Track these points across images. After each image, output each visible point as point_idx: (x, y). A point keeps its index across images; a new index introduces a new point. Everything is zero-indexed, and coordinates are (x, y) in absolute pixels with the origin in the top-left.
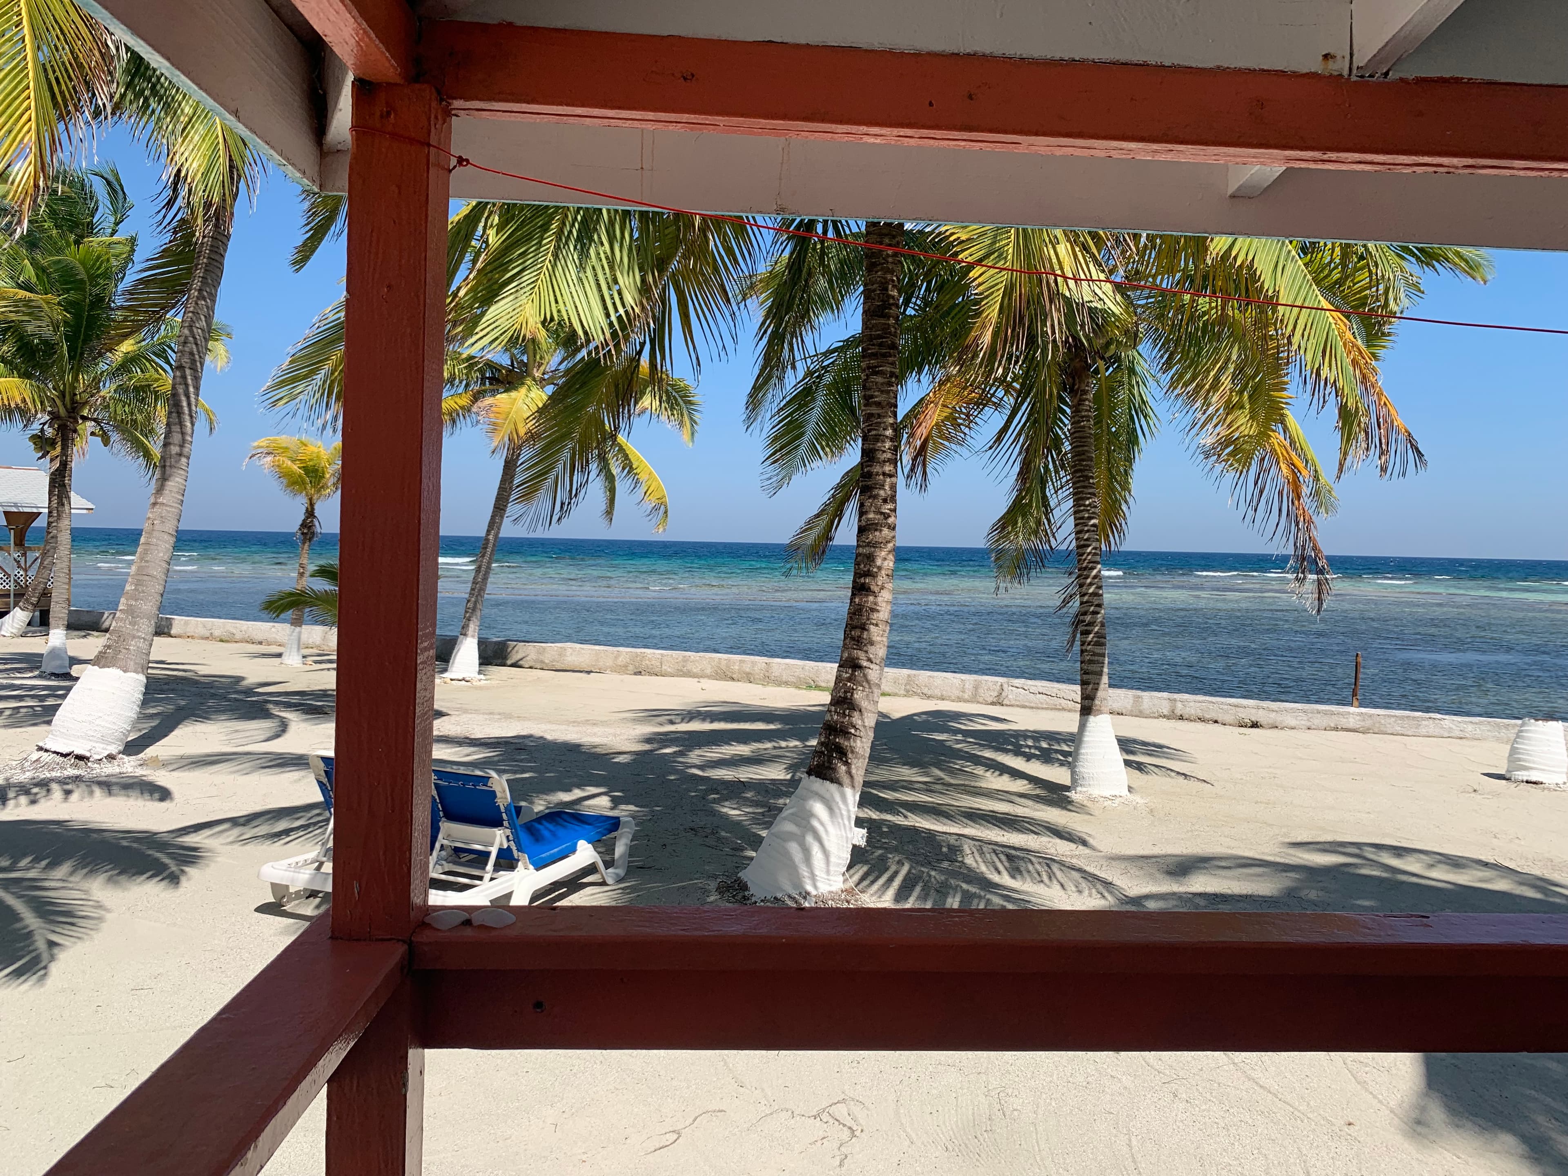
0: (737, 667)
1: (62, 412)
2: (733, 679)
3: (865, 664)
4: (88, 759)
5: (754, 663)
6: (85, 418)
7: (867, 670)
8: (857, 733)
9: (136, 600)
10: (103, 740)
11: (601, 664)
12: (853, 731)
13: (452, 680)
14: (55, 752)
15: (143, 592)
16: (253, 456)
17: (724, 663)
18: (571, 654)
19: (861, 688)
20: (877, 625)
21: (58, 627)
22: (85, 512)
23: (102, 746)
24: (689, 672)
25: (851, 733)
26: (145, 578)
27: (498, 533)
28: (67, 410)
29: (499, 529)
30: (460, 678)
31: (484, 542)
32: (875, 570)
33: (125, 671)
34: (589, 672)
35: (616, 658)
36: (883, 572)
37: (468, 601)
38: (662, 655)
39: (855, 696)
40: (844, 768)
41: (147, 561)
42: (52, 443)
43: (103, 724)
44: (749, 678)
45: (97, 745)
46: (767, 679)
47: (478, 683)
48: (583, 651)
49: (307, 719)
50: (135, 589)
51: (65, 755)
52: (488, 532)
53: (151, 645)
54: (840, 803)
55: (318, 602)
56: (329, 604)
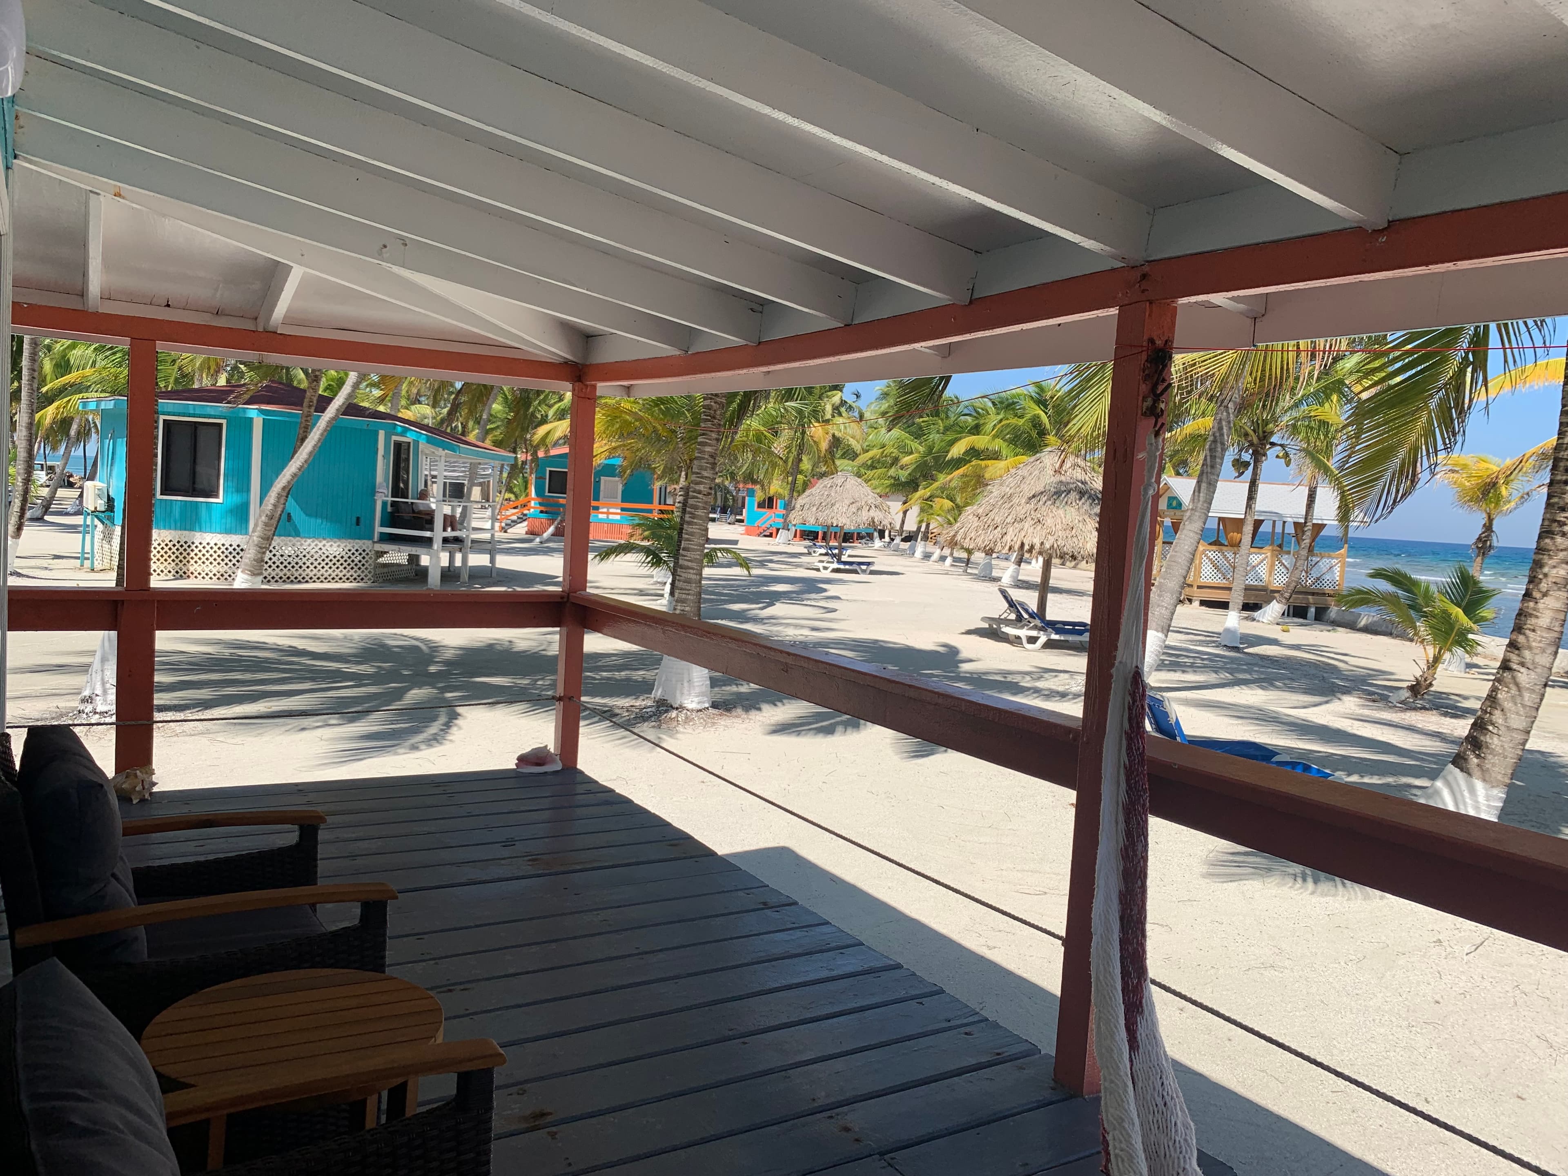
1: (1255, 440)
3: (1515, 666)
6: (1273, 444)
7: (1516, 673)
8: (1495, 731)
9: (1164, 579)
12: (1491, 728)
15: (1170, 573)
19: (1506, 689)
20: (1534, 631)
21: (1234, 610)
25: (1487, 729)
28: (1259, 439)
32: (1541, 576)
33: (1149, 629)
36: (1550, 579)
39: (1499, 696)
40: (1475, 761)
41: (1176, 552)
42: (1246, 465)
54: (1466, 794)
55: (1385, 603)
56: (1394, 605)
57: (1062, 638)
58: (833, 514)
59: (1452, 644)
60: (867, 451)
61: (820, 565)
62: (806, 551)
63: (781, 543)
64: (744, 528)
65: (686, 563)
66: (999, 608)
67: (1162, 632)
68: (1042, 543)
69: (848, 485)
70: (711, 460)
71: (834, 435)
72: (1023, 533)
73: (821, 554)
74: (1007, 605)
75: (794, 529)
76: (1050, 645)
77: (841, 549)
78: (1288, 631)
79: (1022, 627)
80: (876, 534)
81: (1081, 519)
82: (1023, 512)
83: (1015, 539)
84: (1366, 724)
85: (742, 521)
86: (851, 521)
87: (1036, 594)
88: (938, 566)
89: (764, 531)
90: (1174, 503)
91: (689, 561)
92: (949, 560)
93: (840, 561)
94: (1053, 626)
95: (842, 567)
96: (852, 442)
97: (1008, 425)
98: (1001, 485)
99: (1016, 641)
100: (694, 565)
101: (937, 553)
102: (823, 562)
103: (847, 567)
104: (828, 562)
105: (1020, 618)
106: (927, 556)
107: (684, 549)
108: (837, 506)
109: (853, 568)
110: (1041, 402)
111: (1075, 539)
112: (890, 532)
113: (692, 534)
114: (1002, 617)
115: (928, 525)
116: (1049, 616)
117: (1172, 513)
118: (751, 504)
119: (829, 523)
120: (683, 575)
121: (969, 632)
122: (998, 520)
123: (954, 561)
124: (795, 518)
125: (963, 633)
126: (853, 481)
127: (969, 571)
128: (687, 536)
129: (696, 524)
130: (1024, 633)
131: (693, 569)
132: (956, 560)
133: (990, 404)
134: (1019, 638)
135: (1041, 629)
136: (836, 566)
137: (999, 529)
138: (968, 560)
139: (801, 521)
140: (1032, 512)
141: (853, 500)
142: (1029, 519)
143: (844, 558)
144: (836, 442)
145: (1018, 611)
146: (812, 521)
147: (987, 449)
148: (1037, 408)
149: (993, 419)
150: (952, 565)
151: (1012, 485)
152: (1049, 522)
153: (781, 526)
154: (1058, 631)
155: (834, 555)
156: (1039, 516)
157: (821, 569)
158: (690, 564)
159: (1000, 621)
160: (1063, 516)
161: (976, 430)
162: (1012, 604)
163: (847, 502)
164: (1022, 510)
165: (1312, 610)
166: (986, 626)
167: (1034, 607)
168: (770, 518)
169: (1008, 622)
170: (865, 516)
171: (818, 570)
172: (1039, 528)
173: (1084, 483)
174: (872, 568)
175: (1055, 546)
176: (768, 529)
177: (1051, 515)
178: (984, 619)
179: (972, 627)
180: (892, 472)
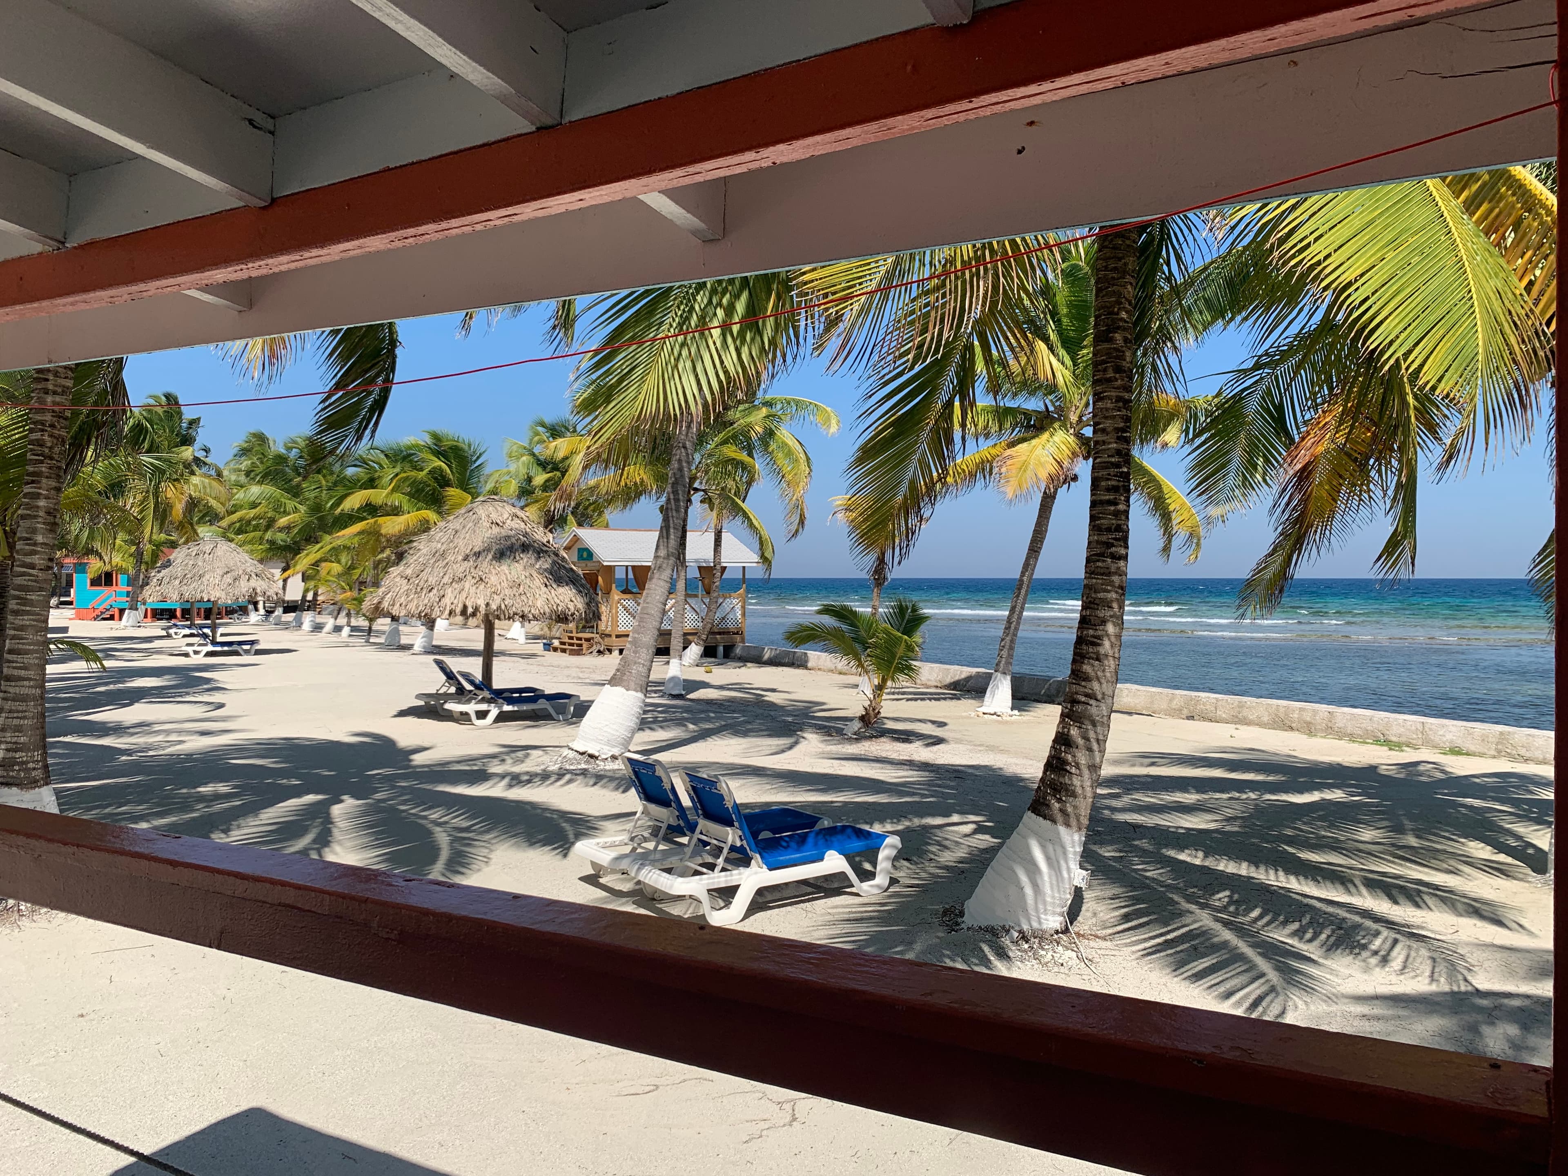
0: (1296, 716)
2: (1292, 729)
3: (1083, 699)
4: (597, 758)
5: (1315, 712)
7: (1085, 706)
8: (1073, 771)
9: (639, 634)
10: (609, 743)
11: (1156, 706)
12: (1068, 768)
13: (984, 714)
14: (576, 751)
15: (644, 627)
16: (835, 513)
17: (1282, 710)
18: (1127, 696)
19: (1078, 724)
21: (675, 658)
22: (755, 565)
23: (608, 748)
24: (1245, 718)
25: (1065, 770)
26: (646, 616)
27: (1032, 574)
29: (1033, 570)
30: (992, 712)
31: (1018, 583)
33: (627, 690)
34: (1130, 714)
35: (1171, 700)
37: (1003, 640)
38: (1217, 699)
40: (1057, 805)
41: (648, 603)
43: (609, 730)
44: (1309, 729)
45: (605, 747)
46: (1331, 731)
47: (1009, 718)
48: (1139, 693)
49: (825, 741)
50: (639, 625)
51: (582, 754)
52: (1023, 574)
53: (650, 670)
55: (830, 637)
56: (838, 639)
57: (516, 709)
58: (202, 587)
59: (894, 672)
60: (233, 513)
61: (190, 650)
62: (164, 633)
63: (126, 626)
64: (73, 611)
65: (16, 672)
66: (436, 682)
67: (641, 691)
68: (487, 605)
69: (219, 552)
70: (50, 519)
71: (190, 496)
72: (464, 594)
73: (185, 636)
74: (445, 678)
75: (143, 608)
76: (502, 717)
77: (214, 628)
78: (711, 672)
79: (468, 701)
80: (251, 607)
81: (527, 574)
82: (461, 569)
83: (456, 602)
84: (843, 762)
85: (71, 603)
86: (227, 594)
87: (479, 661)
88: (334, 638)
89: (102, 613)
90: (585, 555)
91: (20, 668)
92: (346, 631)
93: (214, 643)
94: (500, 695)
95: (219, 649)
96: (213, 503)
97: (407, 478)
98: (429, 541)
99: (464, 718)
100: (31, 673)
101: (330, 623)
102: (192, 645)
103: (226, 648)
104: (200, 645)
105: (461, 690)
106: (318, 628)
107: (10, 652)
108: (207, 577)
109: (232, 648)
110: (439, 453)
111: (523, 598)
112: (264, 603)
113: (21, 628)
114: (441, 692)
115: (316, 595)
116: (497, 685)
117: (584, 565)
118: (82, 581)
119: (198, 597)
120: (11, 690)
121: (402, 714)
122: (432, 580)
123: (352, 631)
124: (151, 596)
125: (395, 716)
126: (224, 547)
127: (371, 641)
128: (12, 632)
129: (28, 613)
130: (471, 708)
131: (29, 679)
132: (354, 629)
133: (382, 456)
134: (467, 714)
135: (489, 701)
136: (210, 648)
137: (435, 591)
138: (370, 628)
139: (160, 598)
140: (472, 570)
141: (227, 570)
142: (469, 578)
143: (219, 639)
144: (193, 504)
145: (459, 683)
146: (175, 596)
147: (386, 504)
148: (436, 459)
149: (389, 473)
150: (350, 636)
151: (443, 540)
152: (493, 579)
153: (126, 605)
154: (510, 701)
155: (205, 636)
156: (480, 573)
157: (191, 654)
158: (23, 673)
159: (437, 696)
160: (507, 572)
161: (371, 483)
162: (450, 676)
163: (220, 572)
164: (460, 568)
165: (721, 649)
166: (422, 703)
167: (478, 676)
168: (106, 597)
169: (447, 697)
170: (244, 588)
171: (186, 655)
172: (482, 587)
173: (526, 535)
174: (258, 647)
175: (503, 607)
176: (108, 610)
177: (494, 571)
178: (418, 697)
179: (405, 707)
180: (268, 535)
